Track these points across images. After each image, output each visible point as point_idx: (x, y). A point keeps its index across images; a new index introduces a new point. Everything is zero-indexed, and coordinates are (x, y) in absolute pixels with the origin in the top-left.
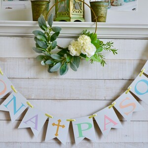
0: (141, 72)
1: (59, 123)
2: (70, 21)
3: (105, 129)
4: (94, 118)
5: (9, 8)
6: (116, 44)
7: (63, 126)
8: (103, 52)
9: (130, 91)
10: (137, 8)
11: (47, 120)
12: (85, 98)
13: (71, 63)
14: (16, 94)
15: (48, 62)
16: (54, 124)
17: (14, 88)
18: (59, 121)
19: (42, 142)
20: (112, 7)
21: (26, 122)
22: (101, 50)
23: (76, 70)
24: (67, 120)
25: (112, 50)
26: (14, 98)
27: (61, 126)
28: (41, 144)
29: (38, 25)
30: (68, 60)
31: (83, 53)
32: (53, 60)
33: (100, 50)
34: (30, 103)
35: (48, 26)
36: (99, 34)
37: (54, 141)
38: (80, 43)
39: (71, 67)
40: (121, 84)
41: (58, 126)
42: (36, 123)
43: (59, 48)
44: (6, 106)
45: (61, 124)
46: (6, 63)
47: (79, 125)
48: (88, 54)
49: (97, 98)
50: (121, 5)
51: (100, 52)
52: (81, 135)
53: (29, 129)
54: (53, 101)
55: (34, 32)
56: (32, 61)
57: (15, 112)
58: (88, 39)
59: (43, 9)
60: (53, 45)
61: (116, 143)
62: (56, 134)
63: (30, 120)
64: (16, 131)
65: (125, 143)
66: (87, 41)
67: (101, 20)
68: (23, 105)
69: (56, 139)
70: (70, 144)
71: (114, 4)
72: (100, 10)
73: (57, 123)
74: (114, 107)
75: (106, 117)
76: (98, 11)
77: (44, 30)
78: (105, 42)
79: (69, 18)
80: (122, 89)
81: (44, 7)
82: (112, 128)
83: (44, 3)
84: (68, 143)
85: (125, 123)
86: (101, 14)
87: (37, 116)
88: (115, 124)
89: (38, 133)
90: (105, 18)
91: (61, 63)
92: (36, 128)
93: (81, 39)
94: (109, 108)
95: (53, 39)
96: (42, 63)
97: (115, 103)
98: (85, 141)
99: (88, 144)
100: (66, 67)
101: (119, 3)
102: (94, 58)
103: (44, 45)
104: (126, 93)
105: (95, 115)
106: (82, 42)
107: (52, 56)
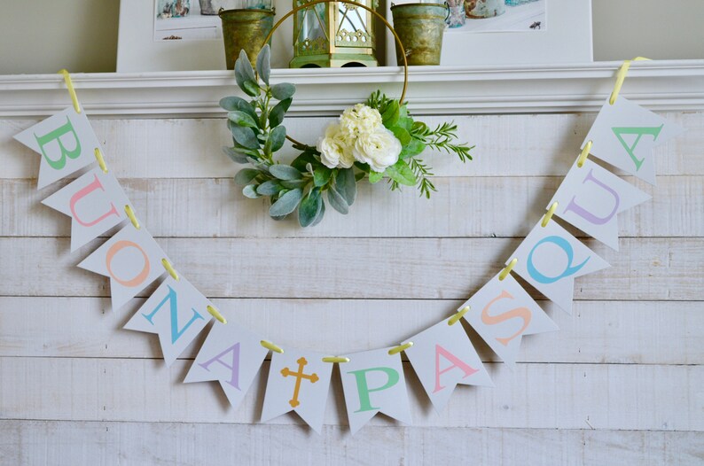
0: (546, 212)
1: (301, 369)
2: (328, 64)
3: (438, 388)
4: (403, 355)
5: (173, 38)
6: (466, 131)
7: (314, 378)
8: (428, 154)
9: (513, 273)
10: (544, 20)
11: (268, 360)
12: (379, 292)
13: (330, 192)
14: (176, 282)
15: (266, 189)
16: (286, 372)
17: (170, 264)
18: (302, 362)
19: (253, 424)
20: (469, 21)
21: (205, 366)
22: (420, 149)
23: (345, 212)
24: (326, 360)
25: (455, 149)
26: (172, 295)
27: (306, 377)
28: (253, 429)
29: (235, 83)
30: (318, 180)
31: (359, 159)
32: (279, 181)
33: (414, 149)
34: (216, 310)
35: (260, 82)
36: (416, 101)
37: (289, 422)
38: (346, 129)
39: (331, 202)
40: (489, 250)
41: (300, 375)
42: (235, 369)
43: (298, 146)
44: (149, 318)
45: (307, 370)
46: (150, 194)
47: (360, 376)
48: (373, 160)
49: (416, 293)
50: (496, 14)
51: (415, 154)
52: (365, 405)
53: (216, 385)
54: (286, 303)
55: (223, 104)
56: (225, 187)
57: (175, 336)
58: (373, 117)
59: (250, 35)
60: (275, 139)
61: (474, 430)
62: (294, 402)
63: (216, 359)
64: (181, 390)
65: (502, 429)
66: (366, 121)
67: (420, 58)
68: (197, 316)
69: (293, 415)
70: (335, 431)
71: (474, 12)
72: (416, 30)
73: (295, 368)
74: (463, 321)
75: (440, 350)
76: (411, 32)
77: (251, 94)
78: (432, 124)
79: (325, 57)
80: (493, 266)
81: (254, 27)
82: (459, 385)
83: (255, 16)
84: (332, 426)
85: (501, 368)
86: (422, 43)
87: (236, 348)
88: (469, 371)
89: (240, 396)
90: (437, 52)
91: (302, 190)
92: (235, 382)
93: (350, 117)
94: (450, 323)
95: (275, 120)
96: (248, 191)
97: (467, 309)
98: (380, 423)
99: (389, 432)
100: (316, 203)
101: (491, 9)
102: (396, 175)
103: (251, 139)
104: (501, 278)
105: (408, 346)
106: (351, 125)
107: (274, 171)
